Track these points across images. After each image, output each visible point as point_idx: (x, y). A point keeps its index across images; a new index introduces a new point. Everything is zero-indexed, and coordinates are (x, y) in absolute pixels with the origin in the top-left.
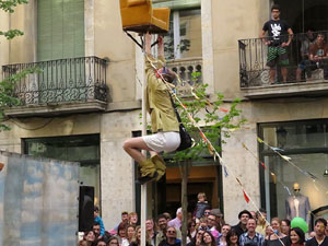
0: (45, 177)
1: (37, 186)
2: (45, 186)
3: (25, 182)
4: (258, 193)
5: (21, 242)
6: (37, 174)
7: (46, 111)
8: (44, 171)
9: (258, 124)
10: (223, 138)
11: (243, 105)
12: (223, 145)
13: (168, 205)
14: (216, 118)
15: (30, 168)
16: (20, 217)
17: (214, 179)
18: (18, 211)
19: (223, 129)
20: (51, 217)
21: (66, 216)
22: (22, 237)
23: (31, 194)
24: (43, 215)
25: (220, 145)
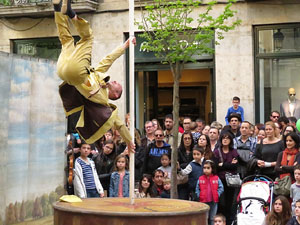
0: (33, 76)
1: (25, 86)
2: (32, 86)
3: (13, 82)
4: (252, 97)
5: (10, 142)
6: (24, 73)
7: (35, 11)
8: (32, 71)
9: (253, 26)
10: (216, 40)
11: (239, 6)
12: (216, 46)
13: (160, 110)
14: (210, 18)
15: (17, 68)
16: (7, 116)
17: (208, 83)
18: (6, 111)
19: (217, 30)
20: (39, 117)
21: (55, 117)
22: (10, 137)
23: (19, 94)
24: (31, 115)
25: (214, 47)
